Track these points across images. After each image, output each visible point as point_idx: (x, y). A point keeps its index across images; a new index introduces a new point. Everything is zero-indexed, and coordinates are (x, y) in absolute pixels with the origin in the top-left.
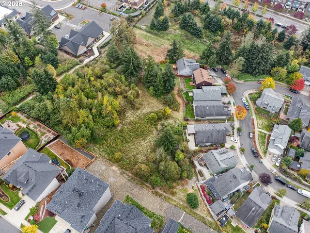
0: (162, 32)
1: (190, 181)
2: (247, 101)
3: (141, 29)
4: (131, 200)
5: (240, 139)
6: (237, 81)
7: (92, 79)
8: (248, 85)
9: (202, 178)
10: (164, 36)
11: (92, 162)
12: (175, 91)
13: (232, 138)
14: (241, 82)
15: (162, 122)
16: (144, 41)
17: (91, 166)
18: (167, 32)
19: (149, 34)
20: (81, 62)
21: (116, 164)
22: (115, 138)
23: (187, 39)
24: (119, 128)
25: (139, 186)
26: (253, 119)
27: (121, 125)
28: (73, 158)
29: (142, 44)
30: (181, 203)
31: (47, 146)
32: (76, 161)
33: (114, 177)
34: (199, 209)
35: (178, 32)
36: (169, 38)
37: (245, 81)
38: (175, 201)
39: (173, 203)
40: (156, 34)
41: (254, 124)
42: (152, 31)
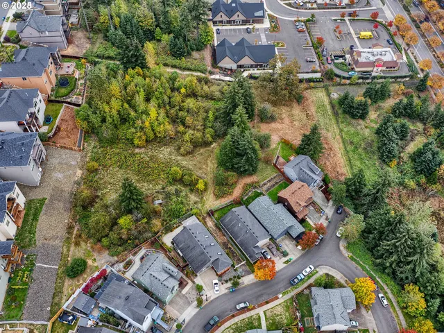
0: (347, 116)
1: (107, 256)
2: (309, 277)
3: (329, 95)
4: (42, 205)
5: (225, 294)
6: (342, 248)
7: (183, 90)
8: (347, 267)
9: (122, 269)
10: (342, 122)
11: (71, 149)
12: (248, 180)
13: (216, 281)
14: (346, 253)
15: (183, 188)
16: (313, 110)
17: (67, 151)
18: (354, 121)
19: (328, 107)
20: (211, 73)
21: (85, 172)
22: (118, 153)
23: (365, 149)
24: (137, 151)
25: (68, 206)
26: (277, 298)
27: (143, 150)
28: (67, 131)
29: (305, 110)
30: (69, 259)
31: (64, 104)
32: (64, 136)
33: (65, 177)
34: (71, 281)
35: (367, 132)
36: (345, 130)
37: (352, 259)
38: (68, 251)
39: (65, 250)
40: (336, 114)
41: (267, 303)
42: (337, 107)
